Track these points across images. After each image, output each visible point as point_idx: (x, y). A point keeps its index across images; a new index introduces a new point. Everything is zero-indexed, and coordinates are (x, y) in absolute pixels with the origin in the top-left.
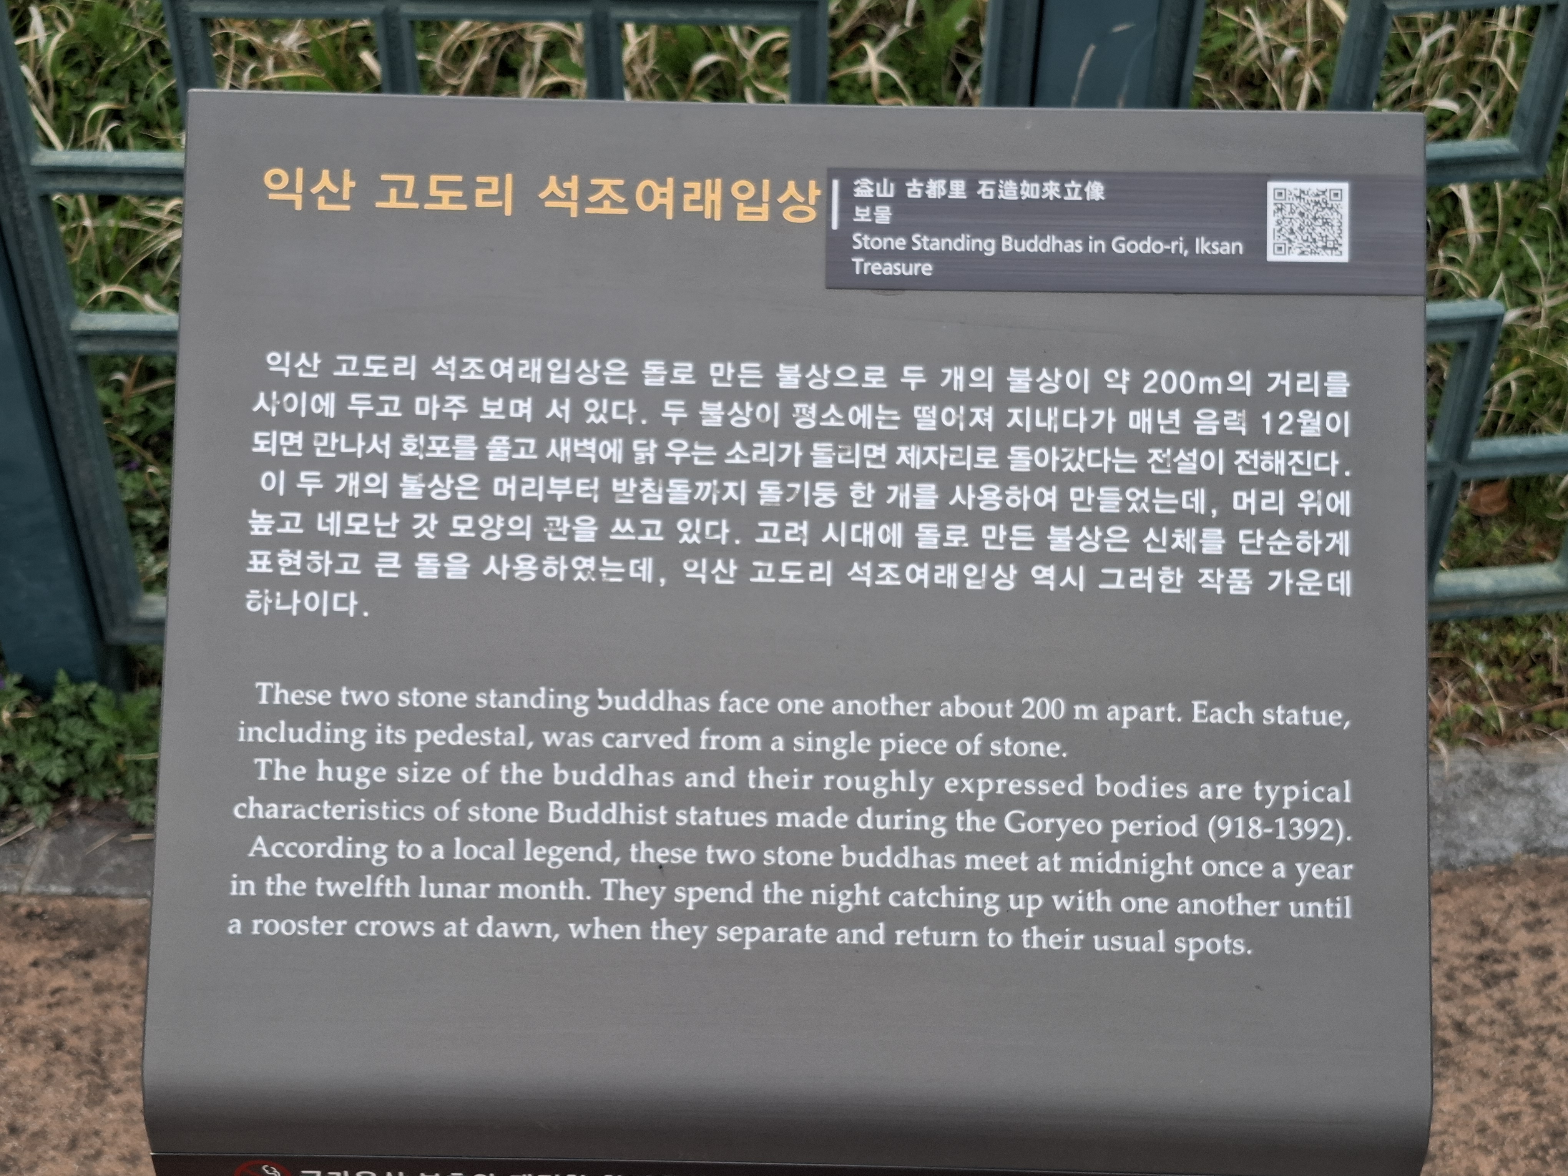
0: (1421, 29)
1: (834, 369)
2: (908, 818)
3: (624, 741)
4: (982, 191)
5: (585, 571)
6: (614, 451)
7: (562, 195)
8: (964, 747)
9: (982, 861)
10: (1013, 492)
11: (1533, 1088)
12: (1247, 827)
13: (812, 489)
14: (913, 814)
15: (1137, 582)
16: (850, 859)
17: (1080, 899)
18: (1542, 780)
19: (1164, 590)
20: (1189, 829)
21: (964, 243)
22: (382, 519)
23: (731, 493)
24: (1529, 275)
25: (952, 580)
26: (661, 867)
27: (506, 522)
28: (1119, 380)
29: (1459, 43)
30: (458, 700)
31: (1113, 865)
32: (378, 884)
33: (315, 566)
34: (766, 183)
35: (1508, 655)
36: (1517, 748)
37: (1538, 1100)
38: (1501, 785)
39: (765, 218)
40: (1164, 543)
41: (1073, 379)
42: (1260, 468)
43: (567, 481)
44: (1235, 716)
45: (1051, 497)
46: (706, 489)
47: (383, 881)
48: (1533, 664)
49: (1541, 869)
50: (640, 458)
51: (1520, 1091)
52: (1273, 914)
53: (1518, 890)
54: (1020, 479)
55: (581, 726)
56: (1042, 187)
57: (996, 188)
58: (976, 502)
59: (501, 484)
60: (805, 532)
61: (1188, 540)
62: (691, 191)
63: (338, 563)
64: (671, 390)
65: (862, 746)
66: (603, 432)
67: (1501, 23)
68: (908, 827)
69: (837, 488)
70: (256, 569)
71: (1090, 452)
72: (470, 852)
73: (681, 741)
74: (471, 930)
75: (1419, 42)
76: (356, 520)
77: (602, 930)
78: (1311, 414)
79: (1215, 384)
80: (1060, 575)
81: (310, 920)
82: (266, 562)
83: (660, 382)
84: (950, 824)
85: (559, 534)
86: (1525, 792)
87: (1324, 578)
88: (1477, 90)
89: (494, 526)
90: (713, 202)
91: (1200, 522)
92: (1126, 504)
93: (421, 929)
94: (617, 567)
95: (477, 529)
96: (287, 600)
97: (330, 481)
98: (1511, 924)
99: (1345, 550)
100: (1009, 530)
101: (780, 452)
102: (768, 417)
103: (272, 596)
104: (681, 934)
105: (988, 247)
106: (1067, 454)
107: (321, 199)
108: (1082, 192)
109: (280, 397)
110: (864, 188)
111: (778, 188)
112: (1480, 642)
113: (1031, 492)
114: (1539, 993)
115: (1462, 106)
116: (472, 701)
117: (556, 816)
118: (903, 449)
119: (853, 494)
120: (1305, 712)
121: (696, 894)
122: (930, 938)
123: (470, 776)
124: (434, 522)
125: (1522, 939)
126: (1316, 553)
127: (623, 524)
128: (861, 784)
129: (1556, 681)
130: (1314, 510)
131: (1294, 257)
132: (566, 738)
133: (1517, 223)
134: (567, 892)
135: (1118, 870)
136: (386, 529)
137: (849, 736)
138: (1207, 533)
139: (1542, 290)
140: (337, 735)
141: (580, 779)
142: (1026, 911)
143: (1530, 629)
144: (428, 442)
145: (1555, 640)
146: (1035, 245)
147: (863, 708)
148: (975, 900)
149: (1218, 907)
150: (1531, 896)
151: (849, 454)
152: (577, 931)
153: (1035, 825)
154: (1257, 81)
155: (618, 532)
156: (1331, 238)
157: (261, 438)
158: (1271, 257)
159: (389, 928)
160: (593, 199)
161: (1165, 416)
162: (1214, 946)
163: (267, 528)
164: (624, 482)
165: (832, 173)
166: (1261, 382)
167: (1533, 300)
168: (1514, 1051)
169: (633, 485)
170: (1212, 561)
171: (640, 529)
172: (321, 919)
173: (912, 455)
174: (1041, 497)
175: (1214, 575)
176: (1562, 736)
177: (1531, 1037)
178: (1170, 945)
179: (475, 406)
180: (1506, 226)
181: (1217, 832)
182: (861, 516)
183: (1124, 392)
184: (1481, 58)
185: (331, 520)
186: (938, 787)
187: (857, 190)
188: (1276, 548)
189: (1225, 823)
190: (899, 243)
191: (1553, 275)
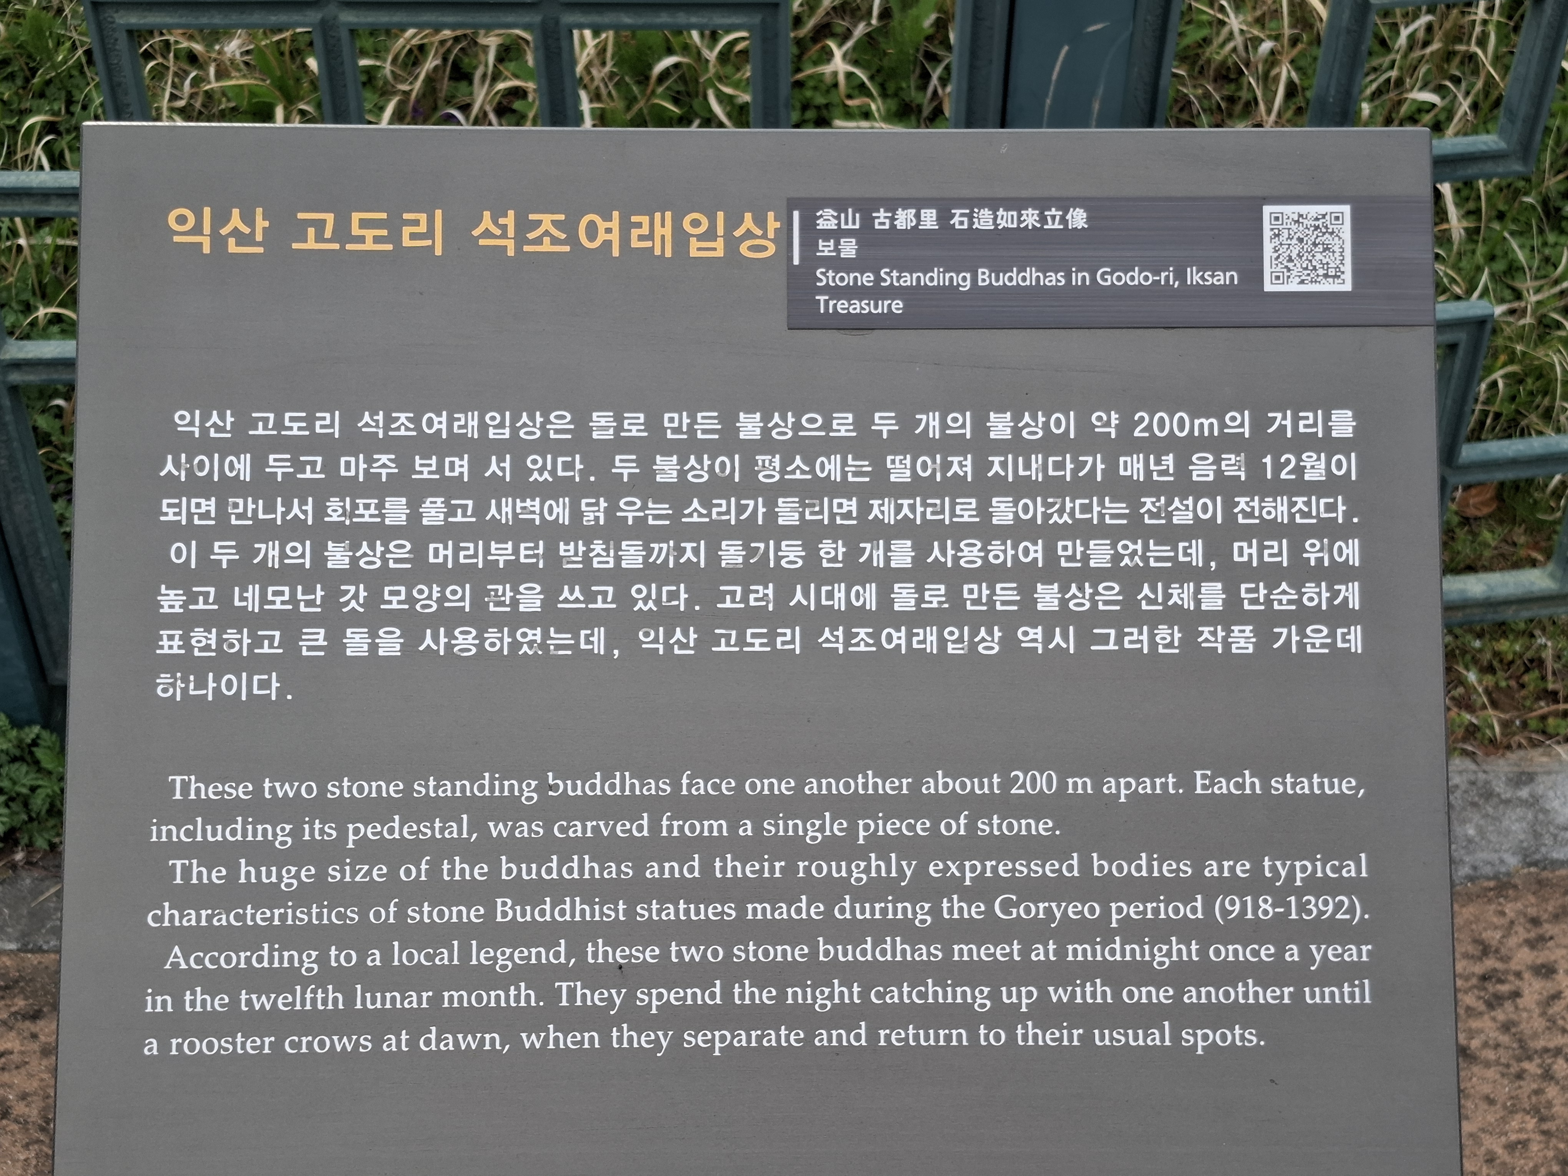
0: (1399, 19)
1: (798, 417)
2: (890, 905)
3: (577, 830)
4: (956, 220)
5: (531, 644)
6: (560, 511)
7: (498, 232)
8: (949, 827)
9: (970, 951)
10: (996, 547)
11: (1541, 1113)
12: (1256, 907)
13: (778, 548)
14: (894, 902)
15: (1131, 642)
16: (827, 953)
17: (1078, 989)
18: (1540, 790)
19: (1161, 650)
20: (1194, 910)
21: (936, 278)
22: (304, 593)
23: (689, 554)
24: (1514, 269)
25: (931, 643)
26: (620, 967)
27: (443, 592)
28: (1108, 424)
29: (1438, 35)
30: (393, 790)
31: (1113, 952)
32: (309, 996)
33: (232, 646)
34: (720, 215)
35: (1501, 661)
36: (1512, 756)
37: (1545, 1126)
38: (1499, 795)
39: (720, 253)
40: (1160, 600)
41: (1058, 423)
42: (1261, 517)
43: (510, 545)
44: (1240, 786)
45: (1036, 552)
46: (662, 550)
47: (314, 992)
48: (1527, 670)
49: (1540, 883)
50: (588, 519)
51: (1528, 1118)
52: (1286, 1001)
53: (1519, 905)
54: (1002, 533)
55: (530, 814)
56: (1020, 215)
57: (970, 217)
58: (956, 559)
59: (436, 550)
60: (771, 596)
61: (1185, 596)
62: (639, 225)
63: (257, 642)
64: (622, 444)
65: (837, 829)
66: (546, 491)
67: (1480, 13)
68: (890, 916)
69: (804, 547)
70: (166, 651)
71: (1078, 502)
72: (410, 957)
73: (640, 828)
74: (412, 1043)
75: (1398, 33)
76: (276, 593)
77: (556, 1039)
78: (1315, 457)
79: (1211, 425)
80: (1048, 637)
81: (234, 1037)
82: (177, 642)
83: (609, 434)
84: (936, 911)
85: (502, 604)
86: (1523, 802)
87: (1332, 635)
88: (1457, 81)
89: (429, 597)
90: (663, 237)
91: (1199, 576)
92: (1117, 558)
93: (357, 1044)
94: (566, 638)
95: (411, 600)
96: (201, 684)
97: (247, 551)
98: (1513, 941)
99: (1355, 603)
100: (992, 588)
101: (741, 509)
102: (728, 471)
103: (185, 680)
104: (644, 1041)
105: (963, 281)
106: (1054, 504)
107: (232, 241)
108: (1064, 221)
109: (189, 460)
110: (827, 220)
111: (733, 222)
112: (1474, 649)
113: (1015, 547)
114: (1543, 1014)
115: (1443, 98)
116: (409, 789)
117: (504, 914)
118: (876, 503)
119: (822, 553)
120: (1316, 780)
121: (660, 996)
122: (916, 1037)
123: (408, 872)
124: (363, 594)
125: (1524, 957)
126: (1324, 607)
127: (572, 592)
128: (838, 870)
129: (1551, 686)
130: (1320, 560)
131: (1293, 286)
132: (513, 828)
133: (1501, 216)
134: (517, 998)
135: (1118, 957)
136: (310, 603)
137: (823, 818)
138: (1206, 587)
139: (1526, 285)
140: (260, 832)
141: (529, 873)
142: (1020, 1004)
143: (1524, 632)
144: (355, 506)
145: (1549, 644)
146: (1013, 278)
147: (838, 787)
148: (964, 993)
149: (1227, 995)
150: (1532, 911)
151: (817, 509)
152: (530, 1041)
153: (1028, 911)
154: (1233, 76)
155: (566, 601)
156: (1332, 265)
157: (169, 506)
158: (1268, 287)
159: (322, 1044)
160: (531, 236)
161: (1158, 462)
162: (1224, 1037)
163: (177, 604)
164: (572, 546)
165: (792, 204)
166: (1260, 423)
167: (1518, 296)
168: (1519, 1076)
169: (582, 548)
170: (1211, 618)
171: (591, 597)
172: (246, 1036)
173: (885, 508)
174: (1026, 552)
175: (1214, 633)
176: (1559, 743)
177: (1538, 1061)
178: (1176, 1037)
179: (406, 466)
180: (1489, 220)
181: (1225, 912)
182: (832, 577)
183: (1113, 436)
184: (1461, 48)
185: (249, 595)
186: (921, 871)
187: (819, 222)
188: (1280, 602)
189: (1233, 903)
190: (867, 279)
191: (1538, 269)
